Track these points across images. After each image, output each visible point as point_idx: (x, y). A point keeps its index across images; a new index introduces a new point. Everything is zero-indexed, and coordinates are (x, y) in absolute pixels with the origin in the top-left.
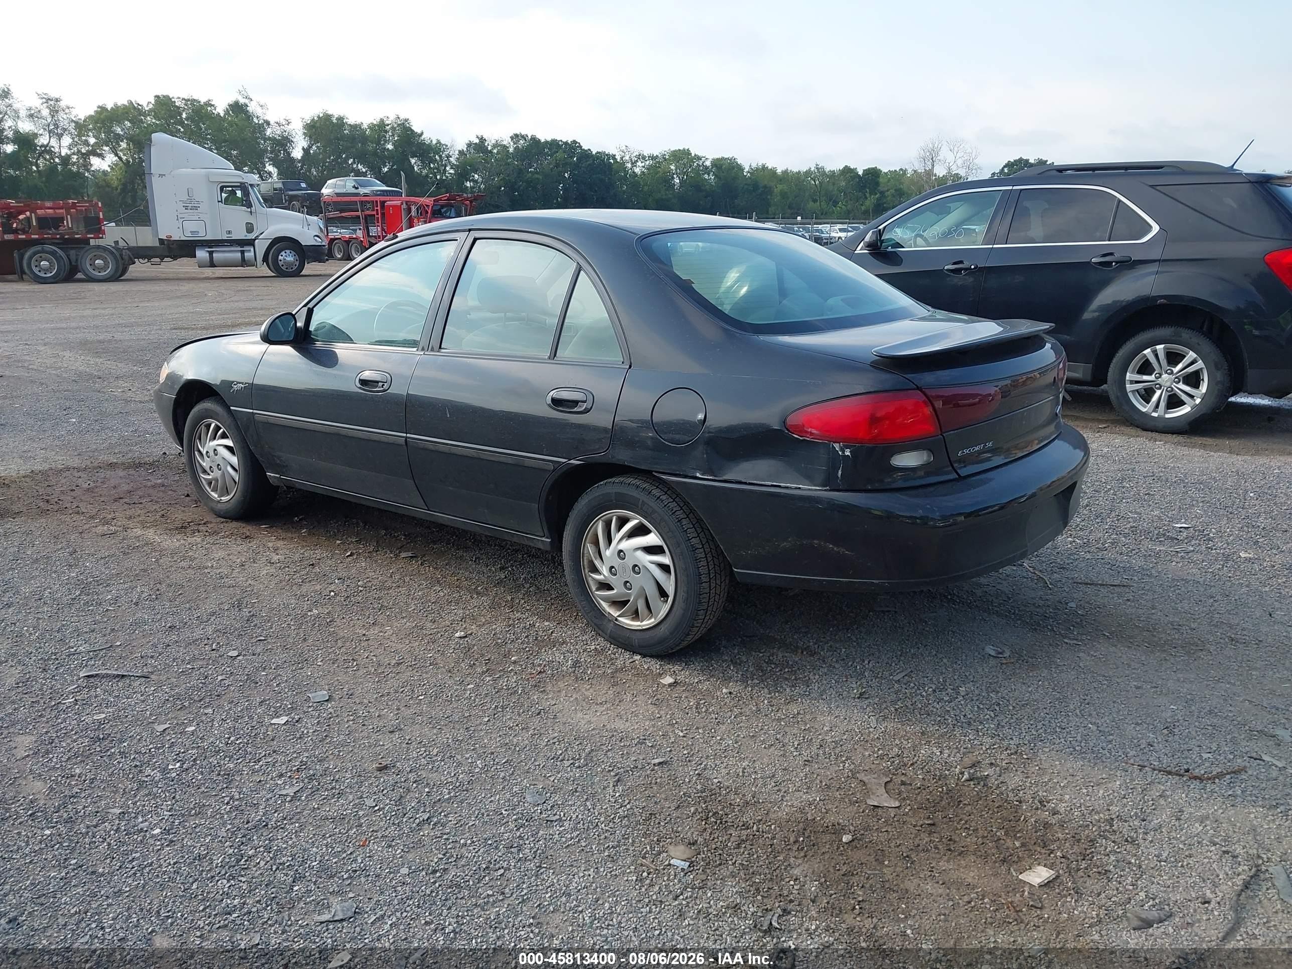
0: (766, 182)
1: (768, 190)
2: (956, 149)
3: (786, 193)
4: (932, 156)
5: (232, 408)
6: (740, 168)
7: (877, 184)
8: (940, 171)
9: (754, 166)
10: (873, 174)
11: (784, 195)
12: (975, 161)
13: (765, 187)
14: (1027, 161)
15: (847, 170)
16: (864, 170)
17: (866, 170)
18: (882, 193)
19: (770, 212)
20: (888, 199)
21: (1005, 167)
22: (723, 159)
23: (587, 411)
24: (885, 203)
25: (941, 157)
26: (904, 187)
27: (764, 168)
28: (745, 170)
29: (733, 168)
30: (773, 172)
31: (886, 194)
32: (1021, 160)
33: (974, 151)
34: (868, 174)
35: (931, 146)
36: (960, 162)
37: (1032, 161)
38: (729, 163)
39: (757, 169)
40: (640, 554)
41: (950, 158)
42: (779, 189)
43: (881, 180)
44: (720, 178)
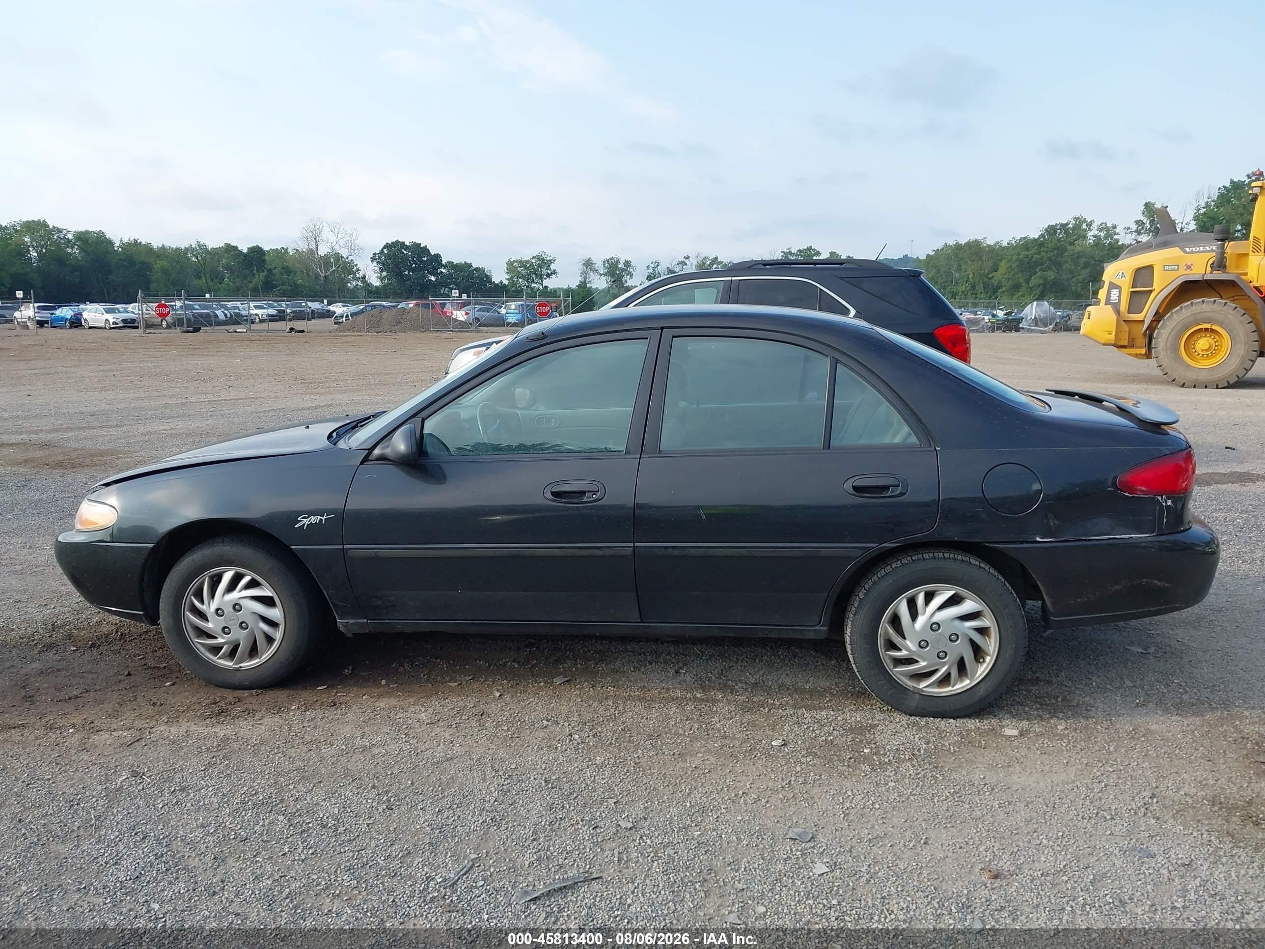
0: (143, 258)
1: (146, 267)
2: (336, 230)
3: (168, 270)
4: (315, 235)
5: (292, 547)
6: (110, 243)
7: (264, 262)
8: (323, 250)
9: (126, 240)
10: (257, 252)
11: (165, 271)
12: (356, 242)
13: (143, 263)
14: (403, 243)
15: (230, 250)
16: (248, 248)
17: (250, 248)
18: (270, 270)
19: (152, 289)
20: (277, 275)
21: (384, 248)
22: (87, 232)
23: (902, 494)
24: (274, 280)
25: (324, 237)
26: (290, 264)
27: (137, 244)
28: (116, 245)
29: (102, 242)
30: (148, 248)
31: (274, 271)
32: (397, 242)
33: (354, 232)
34: (253, 252)
35: (312, 226)
36: (342, 242)
37: (407, 244)
38: (97, 237)
39: (129, 244)
40: (957, 623)
41: (332, 238)
42: (159, 265)
43: (266, 258)
44: (88, 253)
